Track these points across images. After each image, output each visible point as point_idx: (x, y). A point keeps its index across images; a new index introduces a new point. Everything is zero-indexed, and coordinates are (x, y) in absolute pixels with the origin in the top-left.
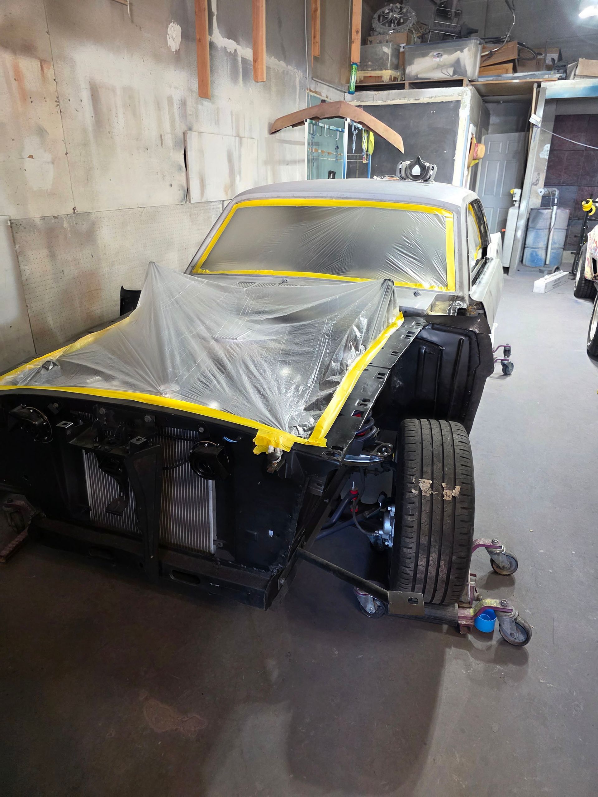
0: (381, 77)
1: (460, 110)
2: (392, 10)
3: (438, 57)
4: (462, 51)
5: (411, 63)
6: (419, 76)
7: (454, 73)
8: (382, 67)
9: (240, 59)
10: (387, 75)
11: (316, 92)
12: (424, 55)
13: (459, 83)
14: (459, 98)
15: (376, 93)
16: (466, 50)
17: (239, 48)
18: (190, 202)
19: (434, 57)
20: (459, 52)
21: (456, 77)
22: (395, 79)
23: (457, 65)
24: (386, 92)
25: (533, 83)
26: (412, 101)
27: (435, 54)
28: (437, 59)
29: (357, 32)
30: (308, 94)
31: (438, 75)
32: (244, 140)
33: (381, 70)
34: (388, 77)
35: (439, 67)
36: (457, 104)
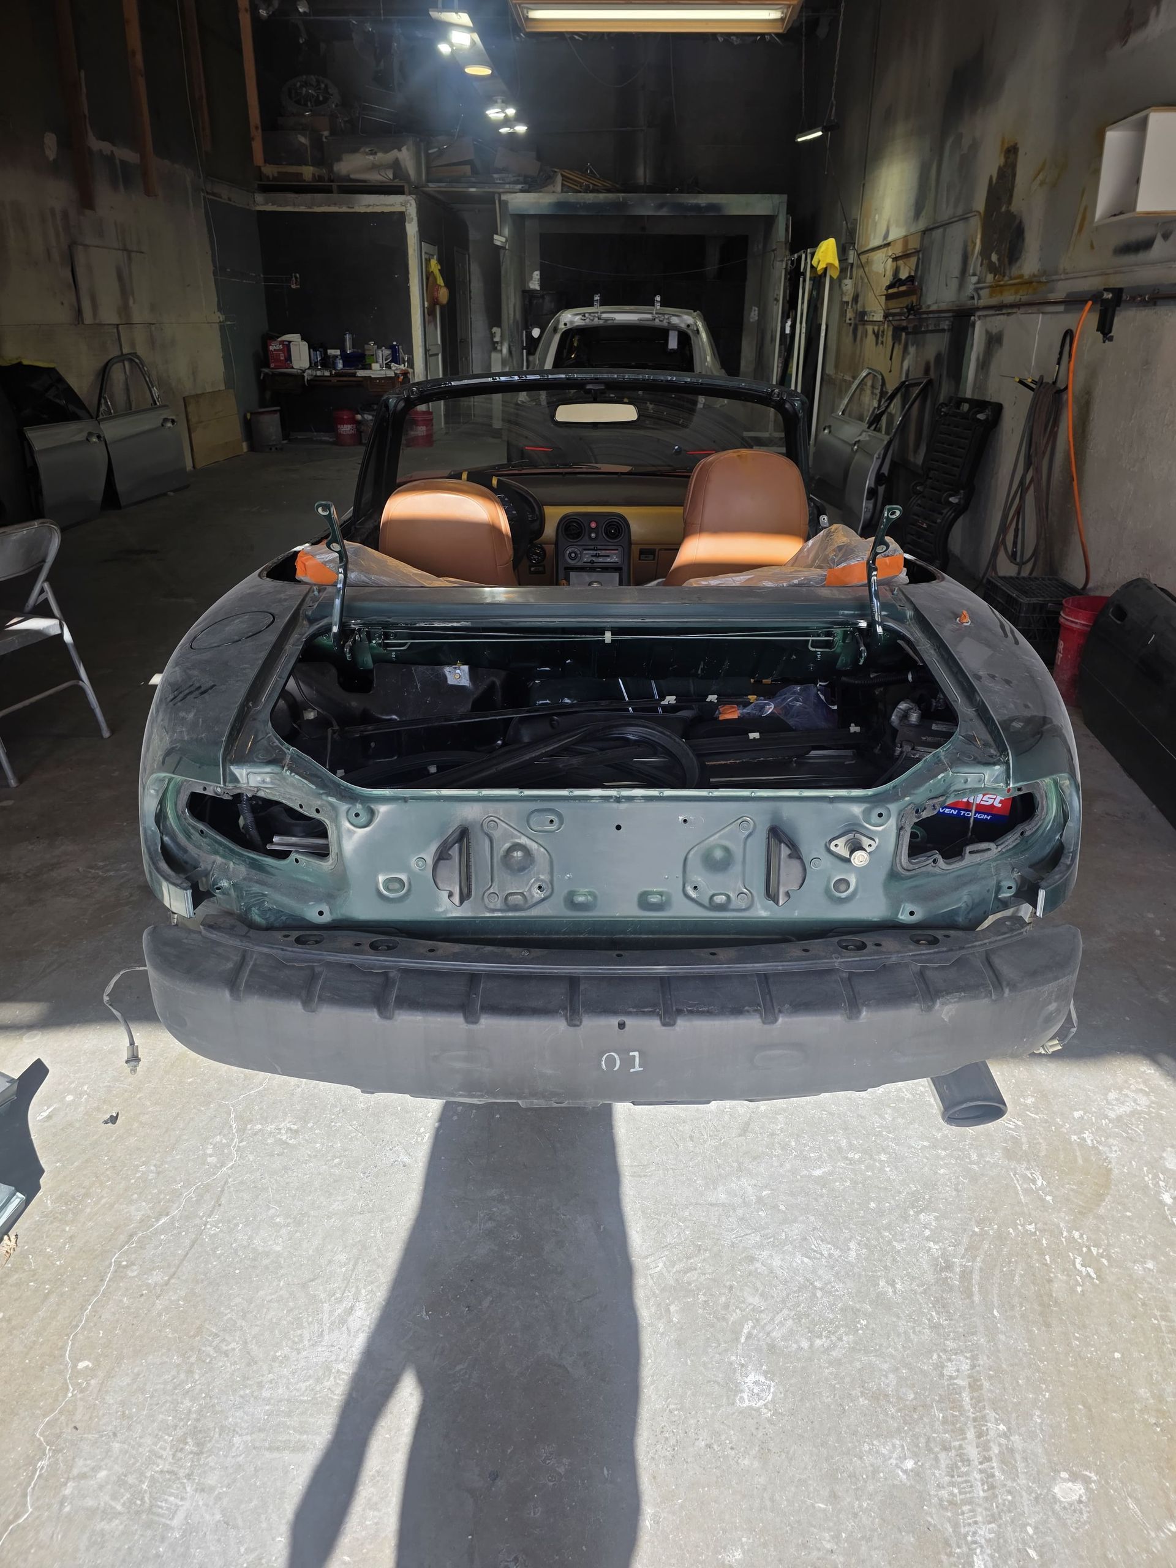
0: (301, 174)
1: (407, 225)
2: (306, 84)
3: (371, 154)
4: (400, 150)
5: (339, 160)
6: (352, 176)
7: (395, 177)
8: (302, 162)
9: (118, 162)
10: (308, 172)
11: (214, 194)
12: (355, 151)
13: (399, 191)
14: (403, 209)
15: (297, 196)
16: (404, 149)
17: (114, 149)
18: (83, 323)
19: (367, 154)
20: (396, 151)
21: (397, 183)
22: (321, 178)
23: (396, 165)
24: (309, 196)
25: (494, 193)
26: (344, 209)
27: (367, 150)
28: (371, 157)
29: (257, 128)
30: (204, 198)
31: (375, 177)
32: (133, 255)
33: (300, 165)
34: (311, 176)
35: (374, 167)
36: (401, 217)
